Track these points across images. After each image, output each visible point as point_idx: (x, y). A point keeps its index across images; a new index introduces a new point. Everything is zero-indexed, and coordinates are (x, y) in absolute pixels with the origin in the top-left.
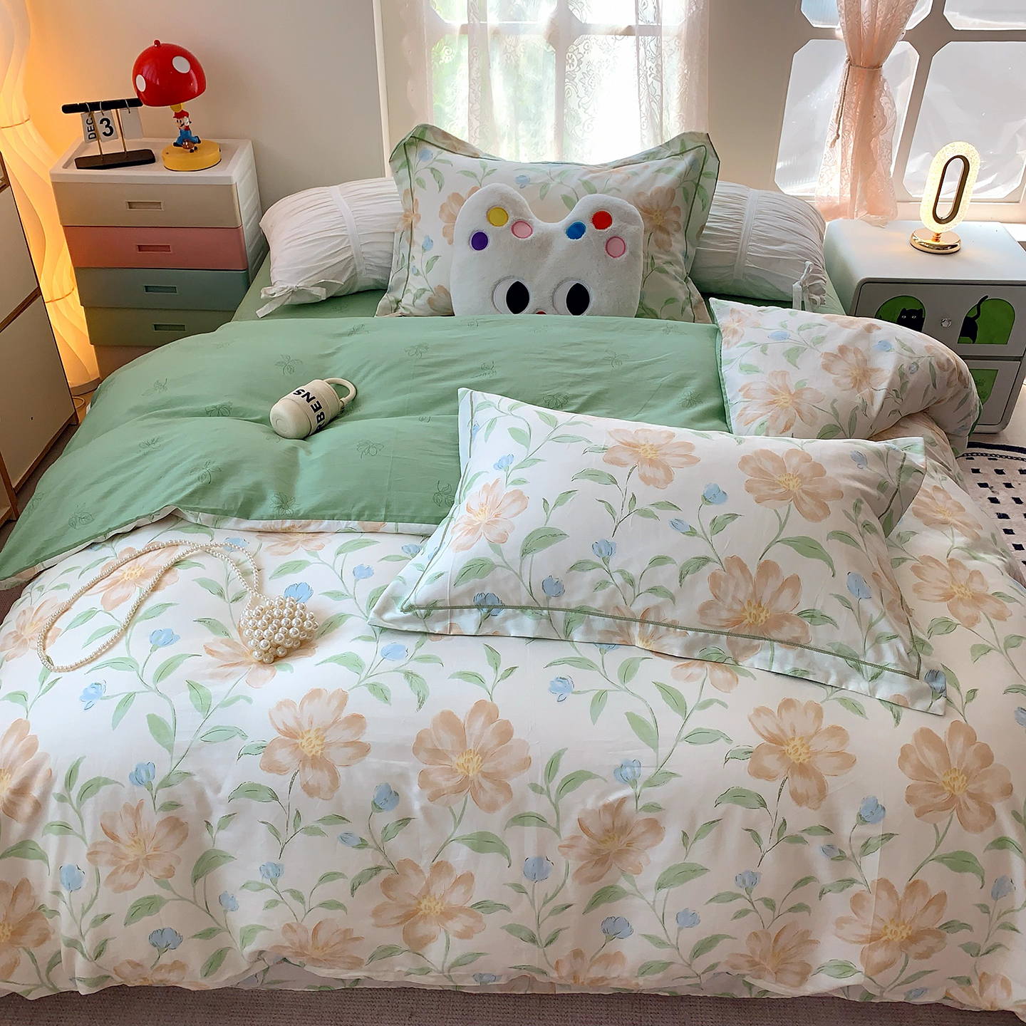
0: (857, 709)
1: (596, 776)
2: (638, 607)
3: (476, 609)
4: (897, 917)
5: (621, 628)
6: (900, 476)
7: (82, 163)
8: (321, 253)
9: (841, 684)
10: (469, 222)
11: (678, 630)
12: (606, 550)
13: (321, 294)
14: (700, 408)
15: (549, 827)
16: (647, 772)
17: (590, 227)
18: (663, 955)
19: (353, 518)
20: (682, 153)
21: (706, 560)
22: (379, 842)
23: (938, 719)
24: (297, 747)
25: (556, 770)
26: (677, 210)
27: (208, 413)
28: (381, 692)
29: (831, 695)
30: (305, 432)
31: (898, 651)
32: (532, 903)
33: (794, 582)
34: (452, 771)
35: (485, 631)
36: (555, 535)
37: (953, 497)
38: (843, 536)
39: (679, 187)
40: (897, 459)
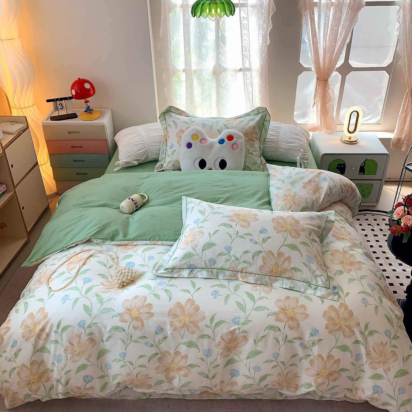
0: (310, 299)
1: (226, 322)
2: (240, 267)
3: (188, 269)
4: (324, 367)
5: (235, 275)
6: (326, 224)
7: (53, 118)
8: (136, 149)
9: (305, 291)
10: (186, 139)
11: (253, 275)
12: (229, 249)
13: (136, 163)
14: (262, 201)
15: (212, 339)
16: (242, 320)
17: (226, 140)
18: (250, 382)
19: (148, 240)
20: (258, 114)
21: (261, 252)
22: (157, 345)
23: (336, 302)
24: (131, 314)
25: (213, 320)
26: (256, 133)
27: (99, 206)
28: (157, 296)
29: (301, 295)
30: (132, 211)
31: (323, 280)
32: (207, 364)
33: (289, 258)
34: (181, 321)
35: (191, 276)
36: (213, 244)
37: (347, 230)
38: (305, 244)
39: (257, 125)
40: (325, 218)
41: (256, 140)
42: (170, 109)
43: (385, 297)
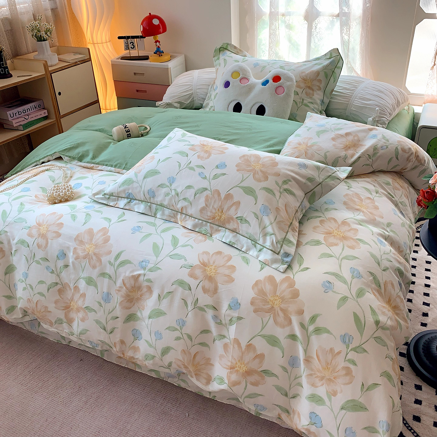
0: (247, 261)
1: (132, 263)
2: (179, 206)
3: (126, 199)
4: (241, 359)
5: (174, 215)
6: (326, 179)
7: (123, 58)
9: (247, 251)
11: (193, 218)
12: (172, 180)
13: (178, 106)
15: (112, 280)
16: (150, 266)
17: (271, 81)
18: (151, 351)
19: (113, 166)
20: (330, 58)
21: (206, 189)
22: (58, 273)
23: (281, 273)
24: (39, 229)
25: (119, 258)
26: (320, 81)
28: (74, 217)
29: (241, 254)
31: (273, 240)
32: (104, 311)
33: (238, 203)
34: (84, 250)
35: (127, 207)
36: (157, 172)
37: (376, 204)
38: (269, 190)
39: (322, 71)
40: (329, 172)
41: (317, 90)
42: (227, 46)
43: (376, 294)
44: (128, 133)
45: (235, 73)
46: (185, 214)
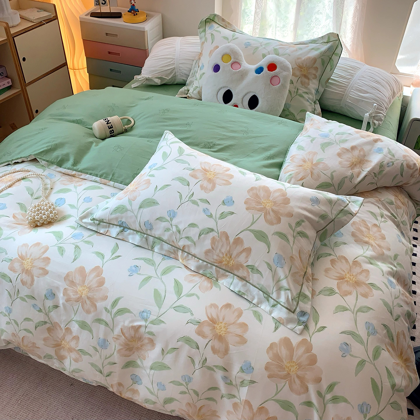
0: (259, 317)
1: (131, 313)
2: (181, 244)
3: (119, 227)
4: (252, 419)
5: (175, 251)
6: (338, 214)
7: (93, 15)
8: (162, 64)
9: (258, 304)
10: (214, 59)
11: (196, 259)
13: (158, 82)
15: (109, 327)
16: (152, 317)
17: (266, 69)
18: (153, 398)
19: (98, 176)
20: (327, 42)
21: (212, 230)
22: (47, 312)
23: (296, 335)
24: (22, 264)
25: (116, 305)
26: (316, 69)
27: (73, 122)
28: (61, 250)
29: (252, 307)
30: (104, 137)
31: (288, 296)
32: (101, 357)
33: (248, 251)
34: (76, 292)
35: (119, 237)
36: (154, 203)
37: (383, 232)
38: (282, 235)
39: (319, 58)
40: (341, 205)
41: (313, 78)
42: (214, 17)
43: (390, 349)
44: (111, 129)
45: (226, 56)
46: (187, 252)
